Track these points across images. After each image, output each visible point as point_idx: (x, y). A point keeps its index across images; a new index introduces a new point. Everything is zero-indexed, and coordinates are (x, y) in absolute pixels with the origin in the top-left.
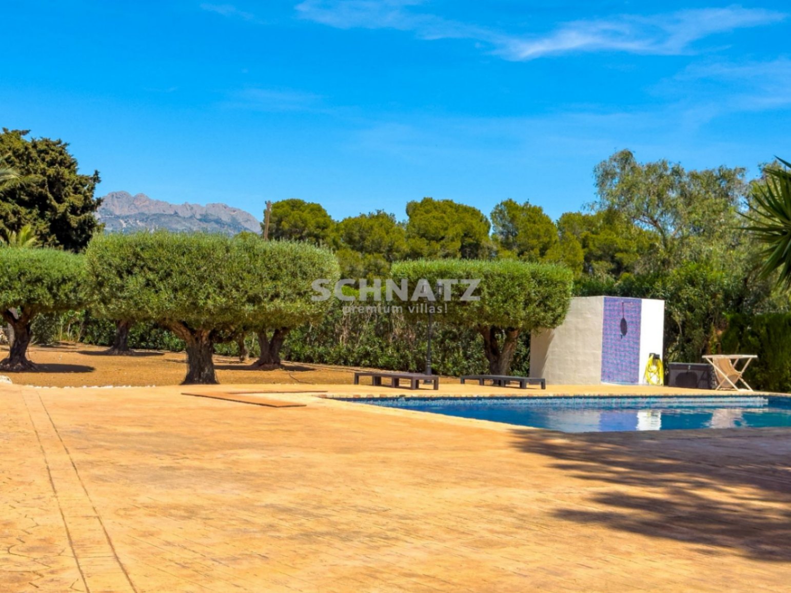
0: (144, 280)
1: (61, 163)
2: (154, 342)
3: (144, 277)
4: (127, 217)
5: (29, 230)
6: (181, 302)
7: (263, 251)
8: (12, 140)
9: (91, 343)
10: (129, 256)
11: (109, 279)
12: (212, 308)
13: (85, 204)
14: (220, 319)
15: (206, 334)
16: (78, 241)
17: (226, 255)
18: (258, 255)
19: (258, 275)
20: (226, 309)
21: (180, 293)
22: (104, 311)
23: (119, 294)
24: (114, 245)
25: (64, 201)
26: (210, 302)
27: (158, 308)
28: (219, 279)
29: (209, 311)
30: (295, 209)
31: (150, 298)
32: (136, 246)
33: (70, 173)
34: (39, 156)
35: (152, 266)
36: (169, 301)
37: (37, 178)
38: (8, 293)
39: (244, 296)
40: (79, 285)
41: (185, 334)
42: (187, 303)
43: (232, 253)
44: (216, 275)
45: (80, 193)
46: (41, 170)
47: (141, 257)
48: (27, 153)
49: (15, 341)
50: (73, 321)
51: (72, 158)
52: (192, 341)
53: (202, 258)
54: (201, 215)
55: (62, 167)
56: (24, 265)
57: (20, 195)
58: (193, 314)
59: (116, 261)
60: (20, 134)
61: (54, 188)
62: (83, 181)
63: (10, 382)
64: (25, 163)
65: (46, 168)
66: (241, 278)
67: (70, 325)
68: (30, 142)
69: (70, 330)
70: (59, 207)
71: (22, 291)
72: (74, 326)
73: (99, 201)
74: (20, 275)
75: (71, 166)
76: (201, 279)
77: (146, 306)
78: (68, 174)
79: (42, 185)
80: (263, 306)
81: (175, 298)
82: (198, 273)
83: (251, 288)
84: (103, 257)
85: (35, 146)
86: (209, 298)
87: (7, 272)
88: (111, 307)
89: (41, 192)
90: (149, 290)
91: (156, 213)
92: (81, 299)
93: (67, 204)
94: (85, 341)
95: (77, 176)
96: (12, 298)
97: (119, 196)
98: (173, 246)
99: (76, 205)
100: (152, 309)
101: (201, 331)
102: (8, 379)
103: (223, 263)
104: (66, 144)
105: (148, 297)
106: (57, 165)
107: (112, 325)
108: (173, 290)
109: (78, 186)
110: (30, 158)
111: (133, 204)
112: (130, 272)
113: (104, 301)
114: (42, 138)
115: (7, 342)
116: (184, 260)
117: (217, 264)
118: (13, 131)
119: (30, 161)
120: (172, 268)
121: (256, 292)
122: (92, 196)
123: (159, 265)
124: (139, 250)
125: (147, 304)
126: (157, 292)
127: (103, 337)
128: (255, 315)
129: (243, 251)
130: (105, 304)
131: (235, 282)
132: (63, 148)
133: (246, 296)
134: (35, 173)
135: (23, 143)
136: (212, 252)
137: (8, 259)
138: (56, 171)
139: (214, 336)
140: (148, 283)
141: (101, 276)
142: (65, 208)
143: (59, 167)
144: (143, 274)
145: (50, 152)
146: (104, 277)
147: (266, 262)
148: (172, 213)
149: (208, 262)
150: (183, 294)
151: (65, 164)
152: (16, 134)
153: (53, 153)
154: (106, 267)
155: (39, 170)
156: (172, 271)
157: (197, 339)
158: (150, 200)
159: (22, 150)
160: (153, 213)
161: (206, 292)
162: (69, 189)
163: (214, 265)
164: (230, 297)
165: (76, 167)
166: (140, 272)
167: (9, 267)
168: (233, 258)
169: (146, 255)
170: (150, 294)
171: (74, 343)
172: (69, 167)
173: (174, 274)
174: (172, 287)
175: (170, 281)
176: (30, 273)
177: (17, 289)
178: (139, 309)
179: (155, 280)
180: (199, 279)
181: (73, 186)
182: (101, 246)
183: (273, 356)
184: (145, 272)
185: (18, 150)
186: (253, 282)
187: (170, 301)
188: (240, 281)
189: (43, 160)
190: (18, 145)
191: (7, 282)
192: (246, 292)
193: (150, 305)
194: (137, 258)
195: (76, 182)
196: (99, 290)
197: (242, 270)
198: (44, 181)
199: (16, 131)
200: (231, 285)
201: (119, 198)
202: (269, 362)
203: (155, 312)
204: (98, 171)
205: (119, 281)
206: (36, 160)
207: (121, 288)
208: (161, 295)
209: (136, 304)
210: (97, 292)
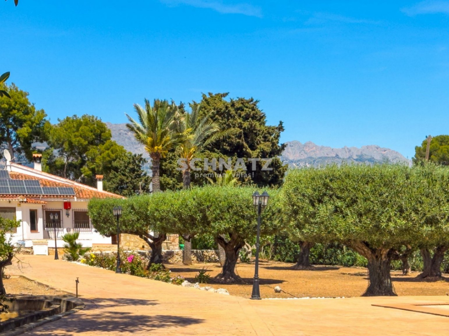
0: (333, 207)
1: (254, 117)
2: (329, 259)
3: (333, 204)
4: (299, 161)
5: (231, 173)
6: (365, 225)
7: (440, 176)
8: (216, 101)
9: (279, 260)
10: (320, 187)
11: (303, 207)
12: (392, 229)
13: (272, 150)
14: (399, 239)
15: (385, 252)
16: (267, 180)
17: (406, 181)
18: (436, 181)
19: (436, 198)
20: (406, 230)
21: (364, 217)
22: (299, 235)
23: (312, 220)
24: (307, 178)
25: (257, 148)
26: (391, 225)
27: (345, 231)
28: (399, 204)
29: (390, 232)
30: (443, 144)
31: (338, 222)
32: (326, 178)
33: (260, 125)
34: (236, 113)
35: (340, 195)
36: (354, 224)
37: (235, 131)
38: (220, 222)
39: (422, 218)
40: (274, 214)
41: (366, 252)
42: (371, 226)
43: (412, 179)
44: (397, 200)
45: (268, 141)
46: (238, 124)
47: (330, 187)
48: (227, 111)
49: (226, 260)
50: (266, 244)
51: (262, 112)
52: (373, 258)
53: (384, 185)
54: (357, 156)
55: (254, 121)
56: (232, 200)
57: (223, 145)
58: (375, 235)
59: (309, 191)
60: (221, 96)
61: (248, 138)
62: (271, 131)
63: (228, 294)
64: (226, 120)
65: (242, 122)
66: (420, 202)
67: (263, 247)
68: (230, 102)
69: (263, 251)
70: (253, 153)
71: (230, 220)
72: (266, 247)
73: (283, 146)
74: (229, 208)
75: (261, 119)
76: (384, 204)
77: (335, 230)
78: (259, 126)
79: (239, 137)
80: (440, 227)
81: (360, 222)
82: (381, 199)
83: (429, 211)
84: (297, 190)
85: (233, 105)
86: (391, 221)
87: (219, 206)
88: (305, 231)
89: (239, 142)
90: (337, 216)
91: (321, 156)
92: (275, 226)
93: (258, 150)
94: (275, 258)
95: (266, 127)
96: (223, 226)
97: (292, 145)
98: (358, 176)
99: (265, 151)
100: (340, 232)
101: (381, 250)
102: (226, 292)
103: (403, 189)
104: (257, 102)
105: (337, 222)
106: (250, 119)
107: (296, 246)
108: (358, 215)
109: (266, 135)
110: (229, 115)
111: (303, 150)
112: (320, 201)
113: (299, 226)
114: (238, 98)
115: (218, 261)
116: (368, 188)
117: (397, 190)
118: (216, 95)
119: (230, 118)
120: (357, 196)
121: (434, 214)
122: (278, 142)
123: (346, 193)
124: (328, 181)
125: (336, 228)
126: (344, 217)
127: (289, 255)
128: (431, 235)
129: (421, 177)
130: (300, 229)
131: (414, 206)
132: (255, 105)
133: (425, 218)
134: (234, 127)
135: (224, 104)
136: (393, 179)
137: (219, 195)
138: (249, 124)
139: (392, 255)
140: (337, 210)
141: (296, 205)
142: (257, 153)
143: (252, 121)
144: (332, 202)
145: (245, 109)
146: (298, 206)
147: (444, 186)
148: (334, 156)
149: (390, 189)
150: (367, 218)
151: (256, 117)
152: (218, 97)
153: (247, 109)
154: (300, 198)
155: (237, 124)
156: (357, 198)
157: (377, 257)
158: (316, 146)
159: (224, 109)
160: (319, 156)
161: (388, 215)
162: (260, 138)
163: (395, 191)
164: (409, 219)
165: (265, 120)
166: (329, 201)
167: (220, 202)
168: (412, 184)
169: (334, 185)
170: (339, 219)
171: (267, 260)
172: (259, 120)
173: (359, 201)
174: (357, 212)
175: (356, 207)
176: (236, 206)
177: (227, 219)
178: (329, 233)
179: (342, 207)
180: (382, 204)
181: (263, 135)
182: (295, 179)
183: (435, 270)
184: (333, 200)
185: (221, 109)
186: (431, 205)
187: (356, 225)
188: (419, 204)
189: (240, 116)
190: (220, 106)
191: (219, 214)
192: (425, 214)
193: (338, 228)
194: (327, 189)
195: (265, 132)
196: (295, 218)
197: (421, 195)
198: (241, 133)
199: (218, 94)
200: (410, 209)
201: (293, 146)
202: (432, 275)
203: (343, 234)
204: (282, 121)
205: (311, 209)
206: (234, 116)
207: (313, 215)
208: (348, 220)
209: (326, 228)
210: (293, 219)
